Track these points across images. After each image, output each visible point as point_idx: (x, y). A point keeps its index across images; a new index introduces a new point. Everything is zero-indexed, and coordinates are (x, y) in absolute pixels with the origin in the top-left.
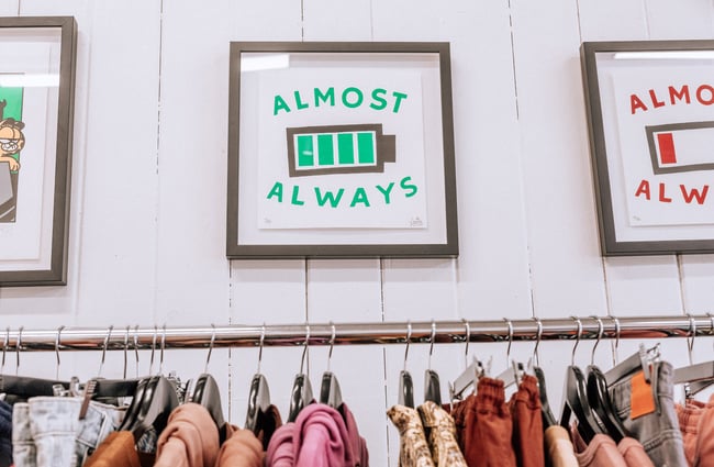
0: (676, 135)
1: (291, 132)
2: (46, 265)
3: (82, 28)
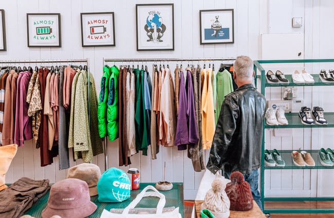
0: (94, 28)
1: (37, 28)
2: (3, 48)
3: (5, 10)
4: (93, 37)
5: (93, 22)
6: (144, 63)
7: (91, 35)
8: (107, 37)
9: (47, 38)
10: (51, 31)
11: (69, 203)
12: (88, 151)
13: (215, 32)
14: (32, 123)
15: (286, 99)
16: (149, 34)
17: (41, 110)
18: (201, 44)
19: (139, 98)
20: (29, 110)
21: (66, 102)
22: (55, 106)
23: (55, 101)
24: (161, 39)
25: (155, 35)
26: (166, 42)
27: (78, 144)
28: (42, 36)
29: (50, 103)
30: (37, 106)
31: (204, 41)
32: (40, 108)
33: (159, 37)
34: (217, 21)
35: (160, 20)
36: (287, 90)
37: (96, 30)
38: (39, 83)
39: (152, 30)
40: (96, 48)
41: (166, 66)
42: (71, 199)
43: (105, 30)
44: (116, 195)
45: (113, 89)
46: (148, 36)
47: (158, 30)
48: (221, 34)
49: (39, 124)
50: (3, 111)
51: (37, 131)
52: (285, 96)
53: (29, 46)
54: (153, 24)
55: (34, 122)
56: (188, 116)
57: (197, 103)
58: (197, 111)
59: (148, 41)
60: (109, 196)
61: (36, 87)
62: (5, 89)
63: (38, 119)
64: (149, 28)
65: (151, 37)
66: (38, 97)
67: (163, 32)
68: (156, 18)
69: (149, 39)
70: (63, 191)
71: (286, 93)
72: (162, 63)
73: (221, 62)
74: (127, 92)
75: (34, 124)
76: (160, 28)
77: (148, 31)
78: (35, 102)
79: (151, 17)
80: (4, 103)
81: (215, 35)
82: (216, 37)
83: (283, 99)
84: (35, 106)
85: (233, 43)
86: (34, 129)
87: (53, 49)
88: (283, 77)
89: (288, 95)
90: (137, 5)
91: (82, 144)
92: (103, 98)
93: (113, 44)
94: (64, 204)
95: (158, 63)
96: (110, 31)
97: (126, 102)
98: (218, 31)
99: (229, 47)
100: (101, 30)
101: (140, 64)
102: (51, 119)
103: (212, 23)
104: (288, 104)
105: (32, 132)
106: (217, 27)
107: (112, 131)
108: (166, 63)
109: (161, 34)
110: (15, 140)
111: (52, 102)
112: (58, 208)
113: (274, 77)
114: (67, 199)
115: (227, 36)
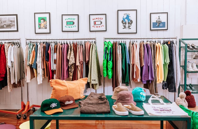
0: (96, 22)
1: (66, 22)
2: (49, 32)
3: (51, 13)
4: (95, 27)
5: (95, 19)
6: (125, 40)
7: (94, 26)
8: (102, 26)
9: (72, 27)
10: (74, 23)
11: (128, 100)
12: (97, 84)
13: (158, 24)
14: (69, 69)
15: (194, 58)
16: (124, 25)
17: (74, 63)
18: (151, 30)
19: (124, 58)
20: (69, 63)
21: (87, 59)
22: (81, 62)
23: (81, 59)
24: (130, 28)
25: (127, 25)
26: (133, 29)
27: (93, 80)
28: (69, 26)
29: (79, 60)
30: (73, 61)
31: (152, 29)
32: (74, 62)
33: (129, 27)
34: (159, 18)
35: (130, 18)
36: (195, 54)
37: (97, 23)
38: (74, 50)
39: (126, 23)
40: (97, 32)
41: (136, 42)
42: (129, 98)
43: (101, 23)
44: (142, 98)
45: (110, 53)
46: (124, 26)
47: (129, 23)
48: (161, 25)
49: (73, 70)
50: (56, 64)
51: (72, 74)
52: (194, 57)
53: (63, 31)
54: (126, 20)
55: (70, 69)
56: (148, 67)
57: (153, 60)
58: (153, 64)
59: (123, 28)
60: (139, 99)
61: (72, 52)
62: (56, 53)
63: (73, 68)
64: (124, 22)
65: (125, 27)
66: (73, 57)
67: (131, 24)
68: (128, 17)
69: (124, 27)
70: (126, 95)
71: (195, 55)
72: (134, 40)
73: (163, 40)
74: (118, 54)
75: (70, 70)
76: (130, 22)
77: (123, 24)
78: (72, 59)
79: (125, 16)
80: (56, 60)
81: (158, 26)
82: (158, 27)
83: (192, 58)
84: (72, 61)
85: (167, 29)
86: (70, 73)
87: (74, 33)
88: (196, 47)
89: (196, 56)
90: (118, 10)
91: (95, 80)
92: (106, 57)
93: (105, 30)
94: (126, 100)
95: (132, 40)
96: (104, 23)
97: (118, 59)
98: (159, 23)
99: (165, 32)
100: (100, 23)
101: (123, 40)
102: (79, 68)
103: (156, 19)
104: (196, 61)
105: (69, 74)
106: (159, 21)
107: (110, 74)
108: (136, 40)
109: (130, 25)
110: (62, 78)
111: (80, 59)
112: (124, 102)
113: (191, 47)
114: (127, 98)
115: (164, 26)
